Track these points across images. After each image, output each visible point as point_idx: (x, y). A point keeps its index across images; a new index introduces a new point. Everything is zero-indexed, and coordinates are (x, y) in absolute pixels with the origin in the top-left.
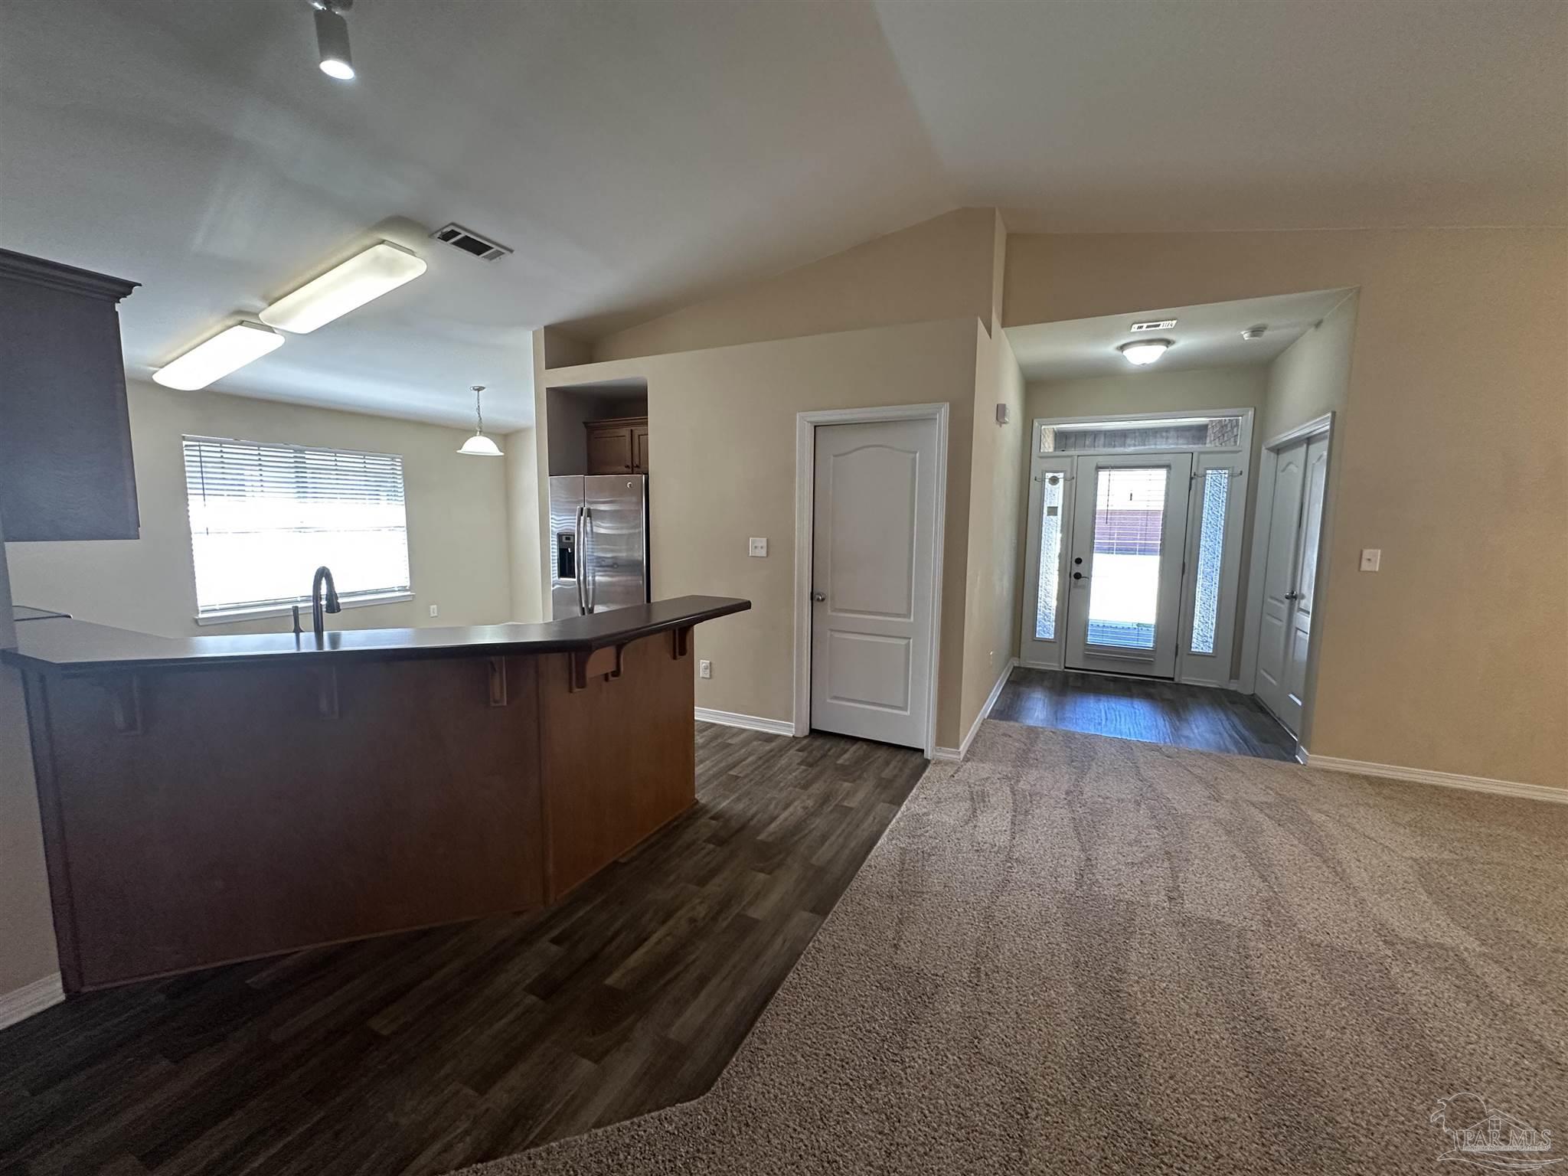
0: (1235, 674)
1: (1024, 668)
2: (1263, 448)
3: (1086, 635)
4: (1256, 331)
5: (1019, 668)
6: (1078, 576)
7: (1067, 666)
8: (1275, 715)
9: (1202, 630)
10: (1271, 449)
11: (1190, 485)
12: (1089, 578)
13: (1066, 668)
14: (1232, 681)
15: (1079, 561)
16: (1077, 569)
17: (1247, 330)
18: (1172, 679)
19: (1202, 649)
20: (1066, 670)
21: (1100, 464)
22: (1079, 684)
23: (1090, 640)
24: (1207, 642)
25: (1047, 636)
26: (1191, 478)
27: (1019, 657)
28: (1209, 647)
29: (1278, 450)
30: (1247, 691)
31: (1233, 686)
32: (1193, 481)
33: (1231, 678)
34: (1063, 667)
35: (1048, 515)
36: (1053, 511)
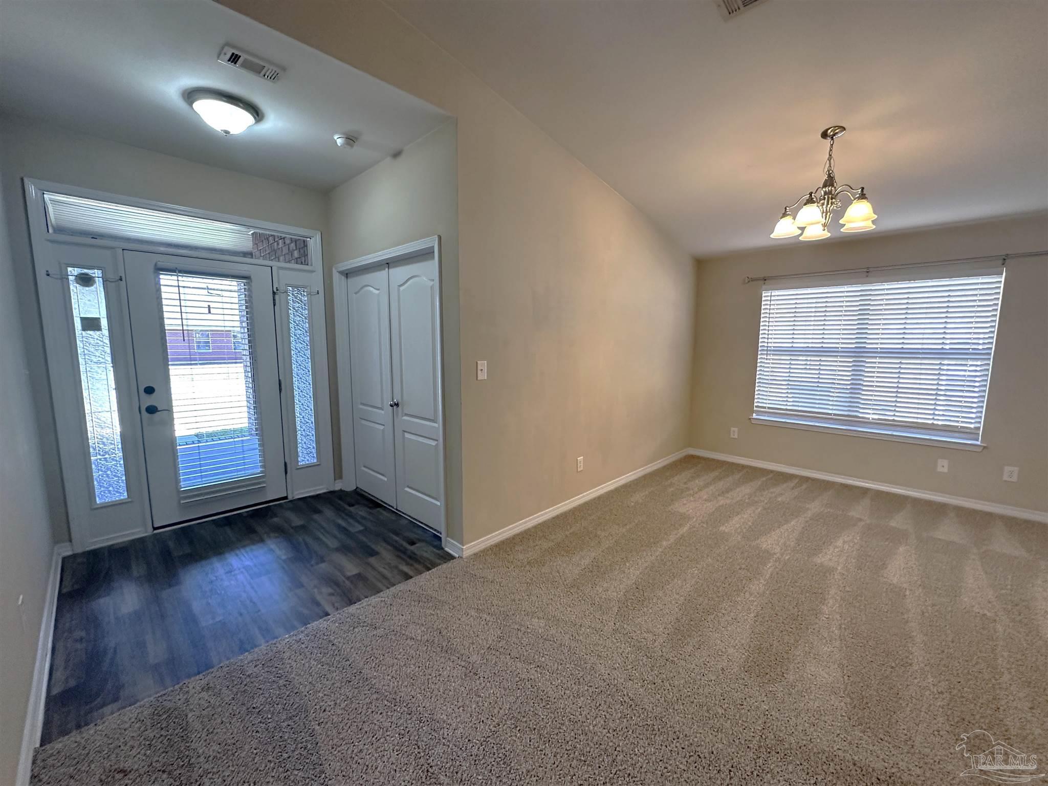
0: (338, 474)
1: (84, 553)
2: (334, 271)
3: (177, 481)
4: (351, 139)
5: (74, 556)
6: (152, 410)
7: (156, 526)
8: (393, 508)
9: (305, 443)
10: (341, 273)
11: (274, 300)
12: (169, 410)
13: (155, 529)
14: (337, 481)
15: (150, 390)
16: (148, 401)
17: (344, 134)
18: (286, 498)
19: (308, 460)
20: (156, 532)
21: (160, 264)
22: (187, 550)
23: (184, 486)
24: (311, 453)
25: (116, 498)
26: (274, 293)
27: (70, 541)
28: (314, 457)
29: (347, 274)
30: (350, 487)
31: (338, 486)
32: (277, 297)
33: (335, 480)
34: (150, 529)
35: (84, 329)
36: (91, 324)
